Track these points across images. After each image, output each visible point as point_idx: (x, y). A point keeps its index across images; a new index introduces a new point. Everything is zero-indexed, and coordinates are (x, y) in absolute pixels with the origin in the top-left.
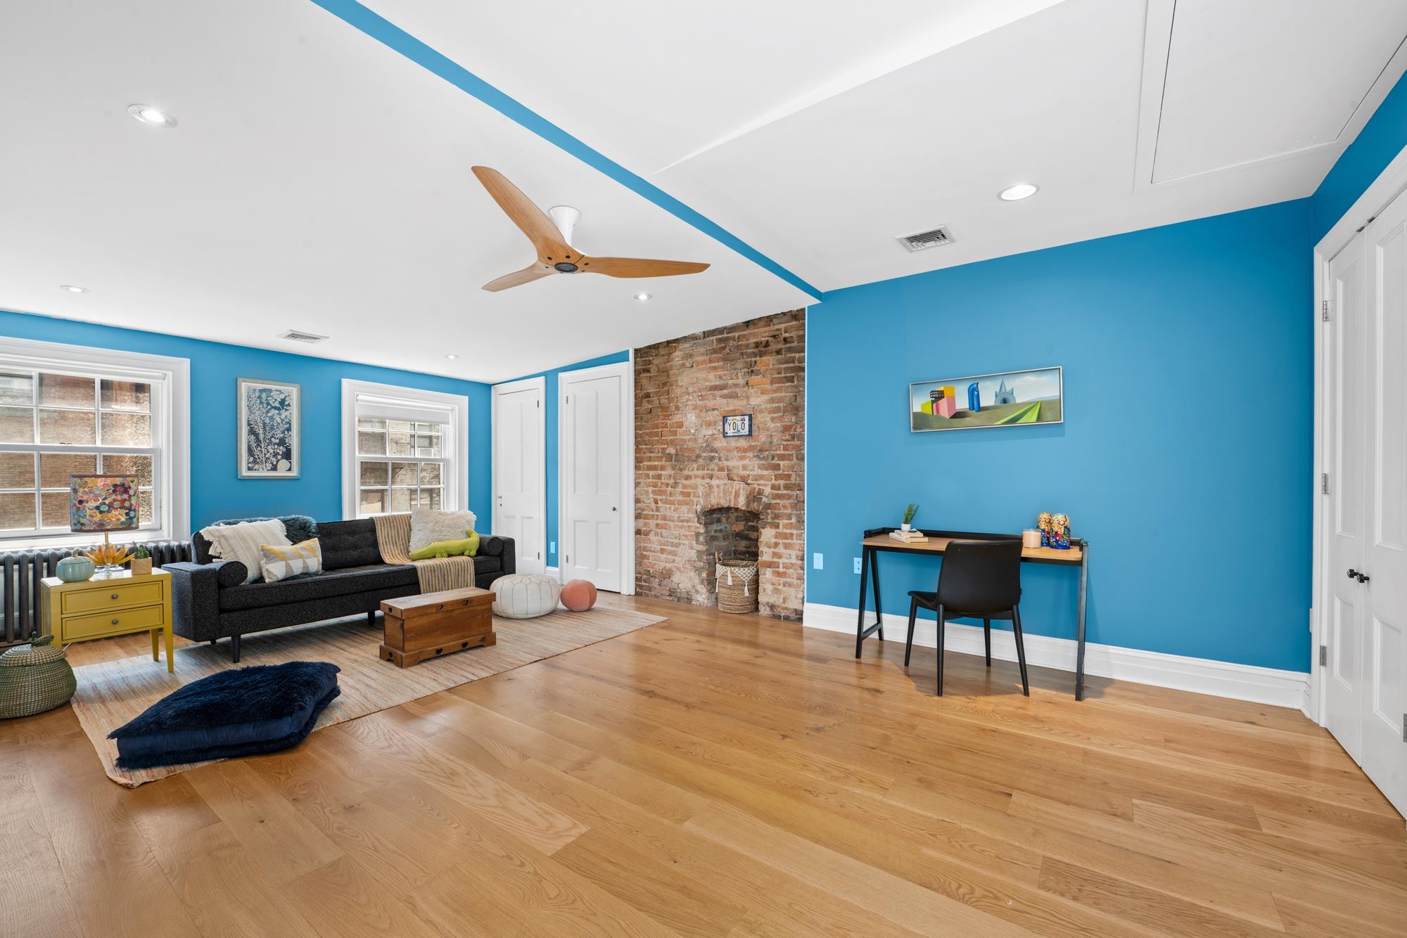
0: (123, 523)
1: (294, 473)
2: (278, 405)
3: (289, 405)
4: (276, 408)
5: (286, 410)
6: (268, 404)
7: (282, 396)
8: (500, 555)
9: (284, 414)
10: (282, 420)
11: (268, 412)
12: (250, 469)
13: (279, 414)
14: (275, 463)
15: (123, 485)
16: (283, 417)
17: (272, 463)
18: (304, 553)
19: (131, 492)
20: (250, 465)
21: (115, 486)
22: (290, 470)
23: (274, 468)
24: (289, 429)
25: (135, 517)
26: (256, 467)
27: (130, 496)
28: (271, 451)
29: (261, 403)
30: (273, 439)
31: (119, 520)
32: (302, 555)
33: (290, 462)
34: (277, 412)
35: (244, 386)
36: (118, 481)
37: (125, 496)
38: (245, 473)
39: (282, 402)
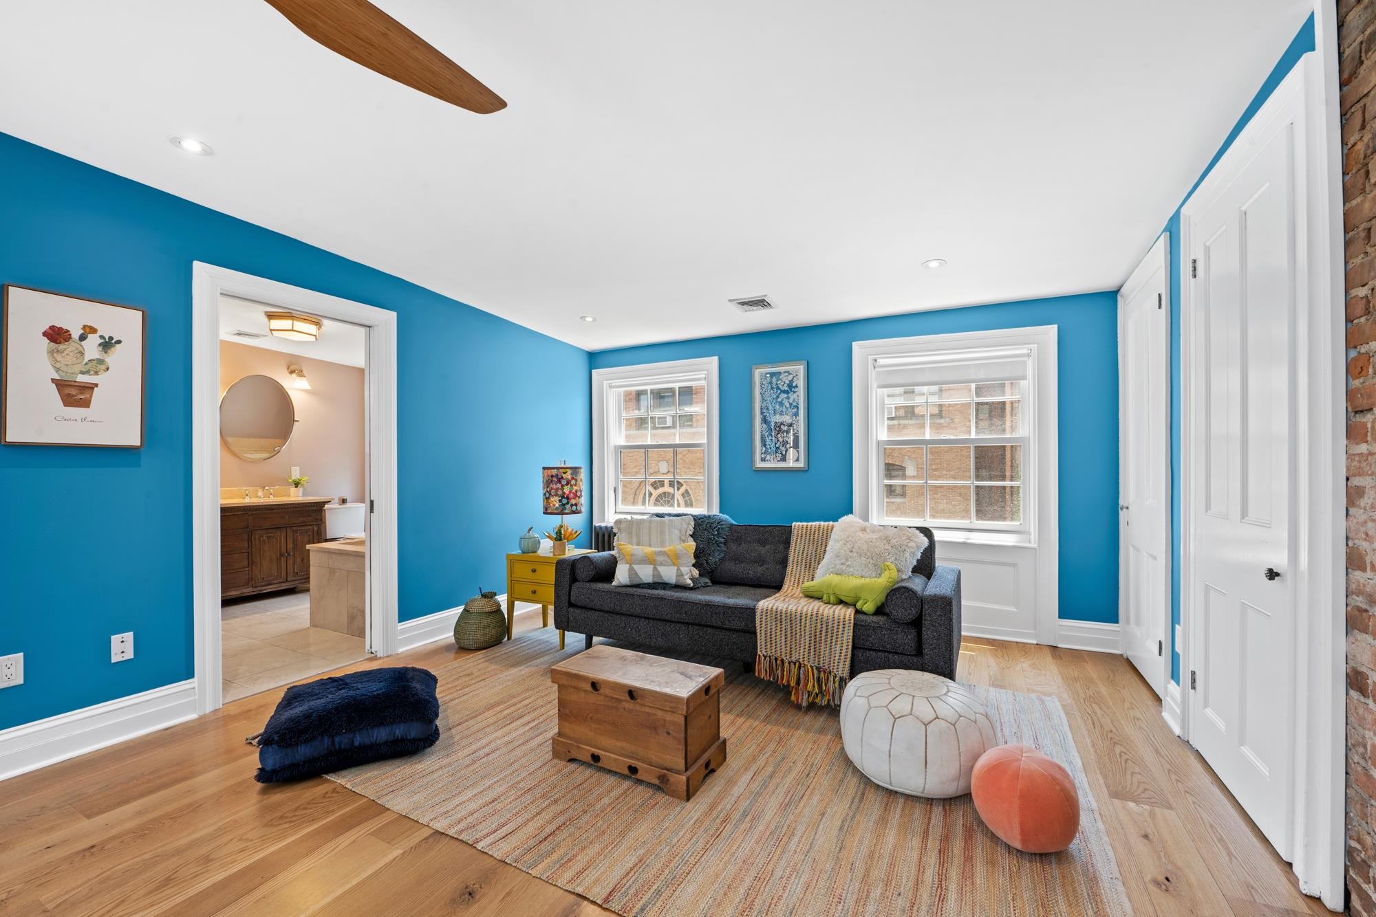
0: (557, 508)
1: (801, 464)
2: (786, 388)
3: (796, 386)
4: (784, 392)
5: (794, 392)
6: (778, 388)
7: (790, 377)
8: (916, 623)
9: (792, 396)
10: (791, 404)
11: (778, 397)
12: (763, 460)
13: (788, 398)
14: (784, 453)
15: (557, 476)
16: (791, 401)
17: (782, 453)
18: (659, 559)
19: (564, 482)
20: (763, 456)
21: (552, 476)
22: (797, 460)
23: (784, 459)
24: (796, 414)
25: (568, 503)
26: (768, 458)
27: (563, 486)
28: (781, 440)
29: (772, 388)
30: (782, 427)
31: (554, 505)
32: (655, 560)
33: (798, 452)
34: (786, 396)
35: (758, 373)
36: (554, 472)
37: (559, 486)
38: (759, 464)
39: (790, 386)
